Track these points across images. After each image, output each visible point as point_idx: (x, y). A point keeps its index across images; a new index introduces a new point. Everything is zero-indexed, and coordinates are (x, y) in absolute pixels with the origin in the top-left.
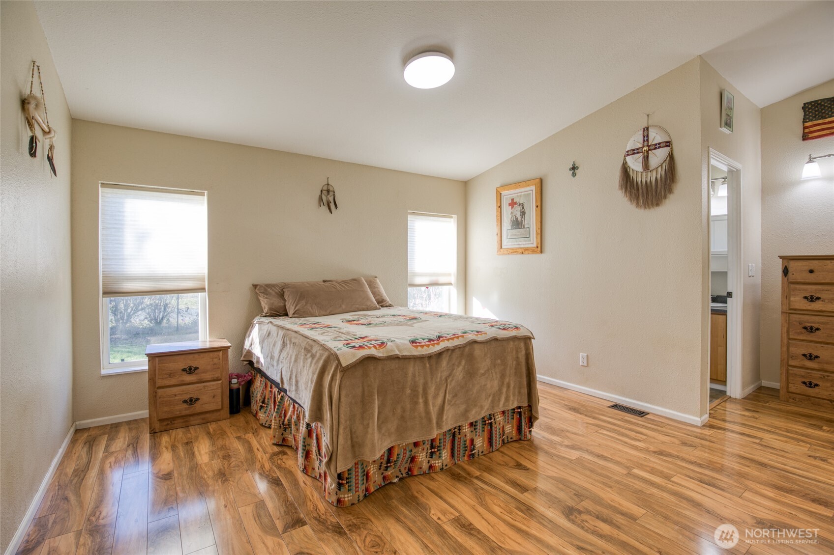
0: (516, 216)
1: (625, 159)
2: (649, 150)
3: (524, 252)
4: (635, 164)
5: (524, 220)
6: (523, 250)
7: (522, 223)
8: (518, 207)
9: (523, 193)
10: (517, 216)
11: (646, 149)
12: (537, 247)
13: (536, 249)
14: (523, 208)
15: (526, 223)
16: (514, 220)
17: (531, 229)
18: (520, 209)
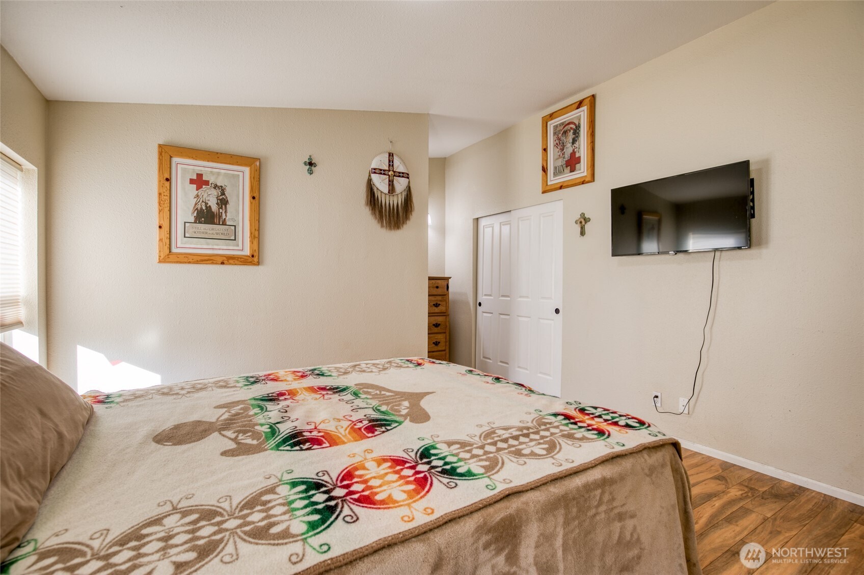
0: (206, 204)
1: (370, 176)
2: (394, 176)
3: (225, 262)
4: (380, 183)
5: (226, 212)
6: (225, 258)
7: (220, 217)
8: (213, 189)
9: (223, 171)
10: (210, 204)
11: (390, 173)
12: (253, 256)
13: (250, 259)
14: (223, 194)
15: (229, 216)
16: (201, 209)
17: (239, 229)
18: (216, 194)
